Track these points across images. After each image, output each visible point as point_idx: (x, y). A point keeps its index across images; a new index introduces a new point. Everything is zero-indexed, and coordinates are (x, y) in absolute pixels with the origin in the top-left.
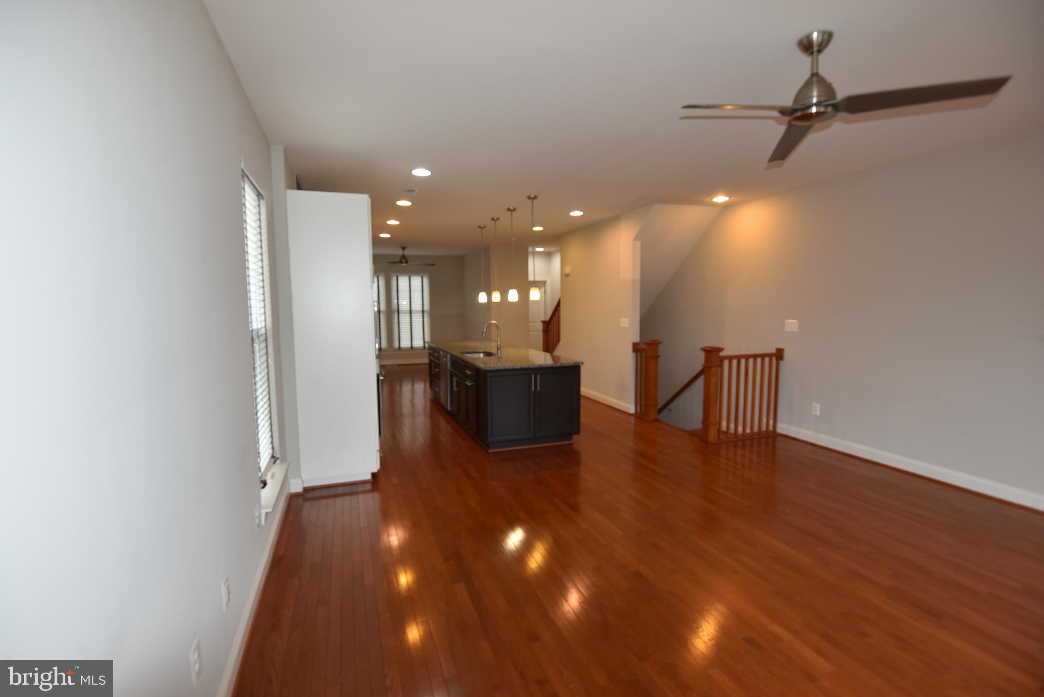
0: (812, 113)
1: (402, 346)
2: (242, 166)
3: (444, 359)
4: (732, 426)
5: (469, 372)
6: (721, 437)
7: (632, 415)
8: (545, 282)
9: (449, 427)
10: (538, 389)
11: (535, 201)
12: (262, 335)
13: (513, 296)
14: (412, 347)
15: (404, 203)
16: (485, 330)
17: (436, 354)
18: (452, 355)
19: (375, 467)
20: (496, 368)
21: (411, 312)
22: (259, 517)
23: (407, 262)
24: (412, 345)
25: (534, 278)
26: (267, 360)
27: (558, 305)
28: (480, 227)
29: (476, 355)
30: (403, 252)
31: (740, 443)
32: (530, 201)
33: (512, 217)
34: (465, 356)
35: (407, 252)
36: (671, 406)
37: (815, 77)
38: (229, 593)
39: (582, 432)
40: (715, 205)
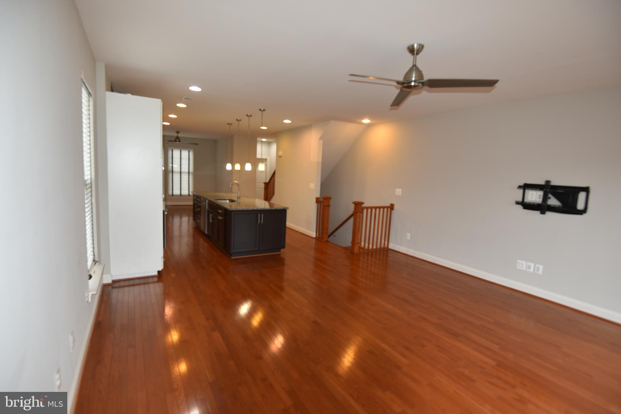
0: (412, 86)
1: (174, 194)
2: (82, 76)
3: (204, 203)
4: (367, 245)
5: (220, 211)
6: (361, 250)
7: (314, 238)
8: (266, 160)
9: (206, 244)
10: (262, 222)
11: (264, 112)
13: (248, 167)
14: (181, 195)
15: (181, 105)
16: (230, 186)
17: (198, 200)
18: (209, 201)
19: (160, 267)
20: (238, 209)
21: (181, 172)
22: (88, 297)
23: (179, 141)
24: (181, 193)
25: (262, 156)
26: (91, 200)
27: (274, 173)
28: (229, 124)
29: (224, 201)
30: (177, 135)
31: (370, 254)
32: (261, 112)
33: (249, 121)
34: (217, 202)
35: (180, 135)
36: (335, 234)
37: (414, 67)
38: (74, 341)
39: (286, 248)
40: (363, 124)
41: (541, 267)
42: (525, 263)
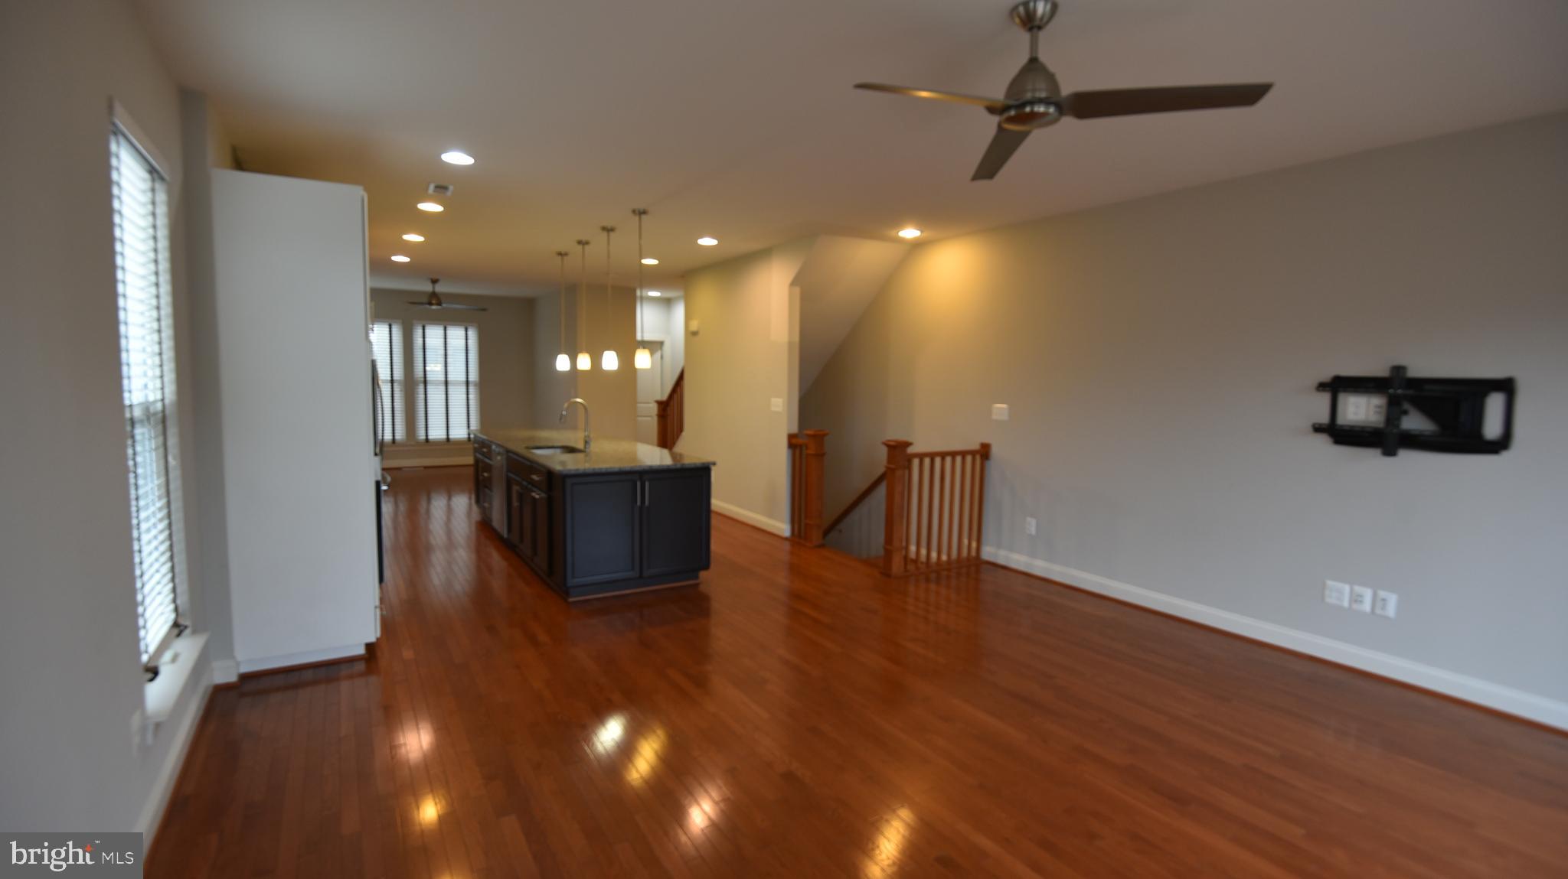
0: (1029, 114)
1: (430, 437)
3: (497, 457)
4: (924, 552)
5: (535, 477)
6: (909, 567)
7: (786, 539)
8: (661, 344)
9: (504, 564)
10: (646, 502)
11: (643, 216)
12: (155, 414)
13: (610, 360)
14: (448, 439)
15: (431, 207)
16: (565, 412)
17: (485, 450)
18: (508, 451)
19: (371, 633)
20: (581, 473)
21: (446, 383)
23: (439, 304)
24: (448, 435)
25: (645, 335)
27: (681, 377)
28: (560, 254)
29: (548, 451)
30: (434, 288)
31: (933, 576)
32: (636, 217)
33: (609, 240)
34: (534, 454)
35: (440, 288)
37: (1033, 63)
39: (712, 565)
40: (902, 241)
41: (1392, 600)
42: (1347, 588)
